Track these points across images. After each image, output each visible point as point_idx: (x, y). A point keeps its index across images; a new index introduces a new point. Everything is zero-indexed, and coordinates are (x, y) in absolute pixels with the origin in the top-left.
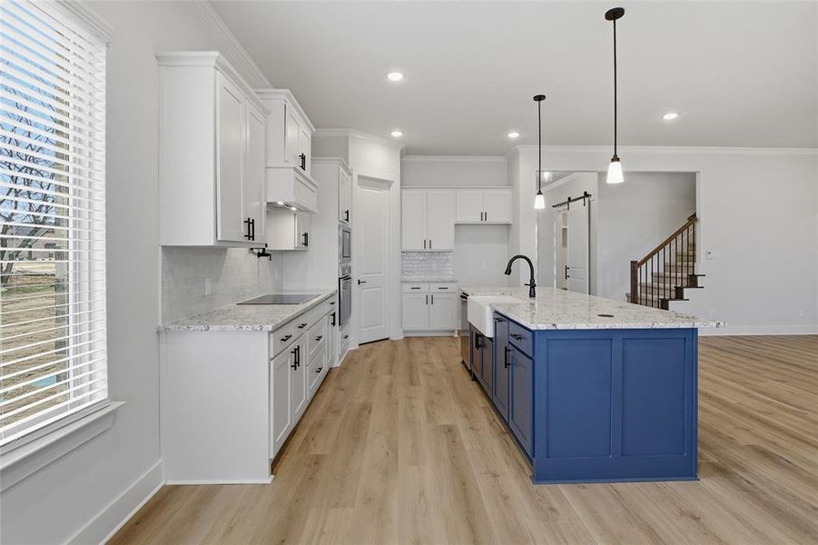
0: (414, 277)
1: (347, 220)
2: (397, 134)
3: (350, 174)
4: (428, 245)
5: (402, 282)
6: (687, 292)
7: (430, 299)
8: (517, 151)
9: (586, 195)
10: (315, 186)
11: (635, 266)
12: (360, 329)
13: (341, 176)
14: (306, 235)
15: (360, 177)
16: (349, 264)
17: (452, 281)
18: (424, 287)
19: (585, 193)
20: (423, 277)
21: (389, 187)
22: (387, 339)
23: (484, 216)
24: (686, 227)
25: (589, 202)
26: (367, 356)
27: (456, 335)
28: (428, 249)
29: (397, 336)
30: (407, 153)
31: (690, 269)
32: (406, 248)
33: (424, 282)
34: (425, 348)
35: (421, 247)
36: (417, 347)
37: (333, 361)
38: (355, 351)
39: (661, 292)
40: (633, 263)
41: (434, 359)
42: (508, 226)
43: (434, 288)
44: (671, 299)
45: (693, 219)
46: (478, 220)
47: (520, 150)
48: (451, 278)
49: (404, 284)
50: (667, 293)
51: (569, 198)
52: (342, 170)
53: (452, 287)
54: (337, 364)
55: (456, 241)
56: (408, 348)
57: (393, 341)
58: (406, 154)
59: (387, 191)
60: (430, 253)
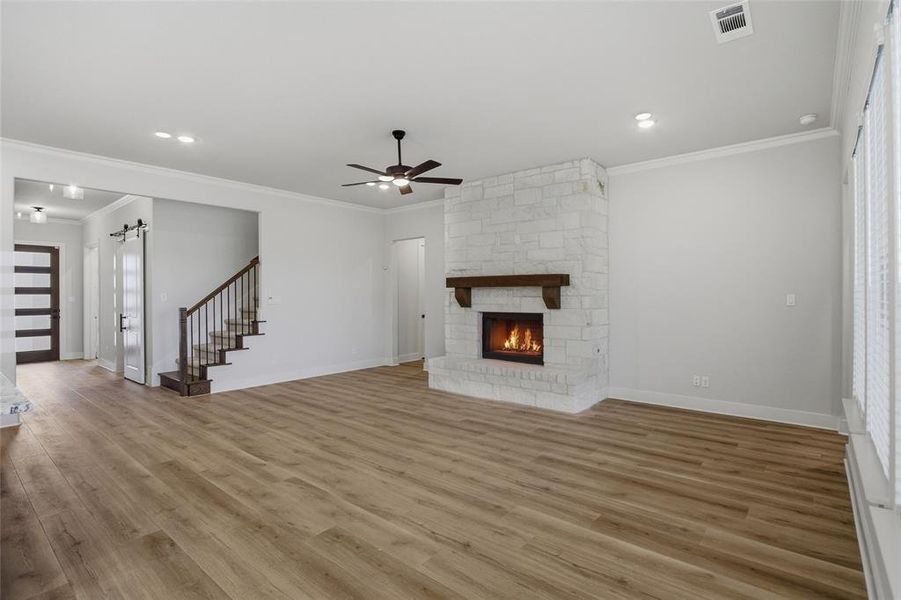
6: (247, 341)
9: (140, 223)
19: (140, 221)
24: (246, 270)
25: (144, 232)
31: (252, 315)
40: (183, 310)
44: (229, 350)
45: (256, 261)
50: (225, 343)
51: (126, 227)
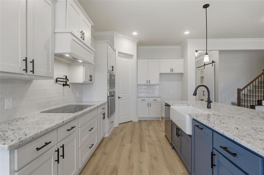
0: (143, 95)
1: (113, 70)
2: (135, 33)
3: (115, 51)
4: (148, 82)
5: (137, 97)
7: (149, 105)
8: (187, 42)
9: (213, 62)
10: (93, 51)
11: (239, 91)
12: (119, 117)
13: (109, 49)
14: (91, 76)
15: (119, 53)
16: (114, 90)
17: (159, 97)
18: (147, 99)
19: (213, 61)
20: (146, 95)
21: (132, 58)
22: (131, 121)
23: (172, 70)
25: (215, 65)
26: (121, 130)
27: (160, 120)
28: (148, 84)
29: (136, 120)
30: (140, 44)
32: (139, 83)
33: (147, 97)
34: (148, 126)
35: (145, 83)
36: (144, 125)
37: (105, 135)
38: (117, 127)
39: (252, 102)
41: (152, 134)
42: (182, 74)
43: (151, 100)
44: (256, 105)
46: (169, 71)
47: (188, 41)
48: (157, 96)
49: (138, 99)
50: (254, 103)
51: (205, 64)
52: (109, 47)
53: (158, 99)
54: (107, 135)
55: (160, 80)
56: (140, 126)
57: (134, 122)
58: (140, 46)
59: (131, 59)
60: (149, 85)
